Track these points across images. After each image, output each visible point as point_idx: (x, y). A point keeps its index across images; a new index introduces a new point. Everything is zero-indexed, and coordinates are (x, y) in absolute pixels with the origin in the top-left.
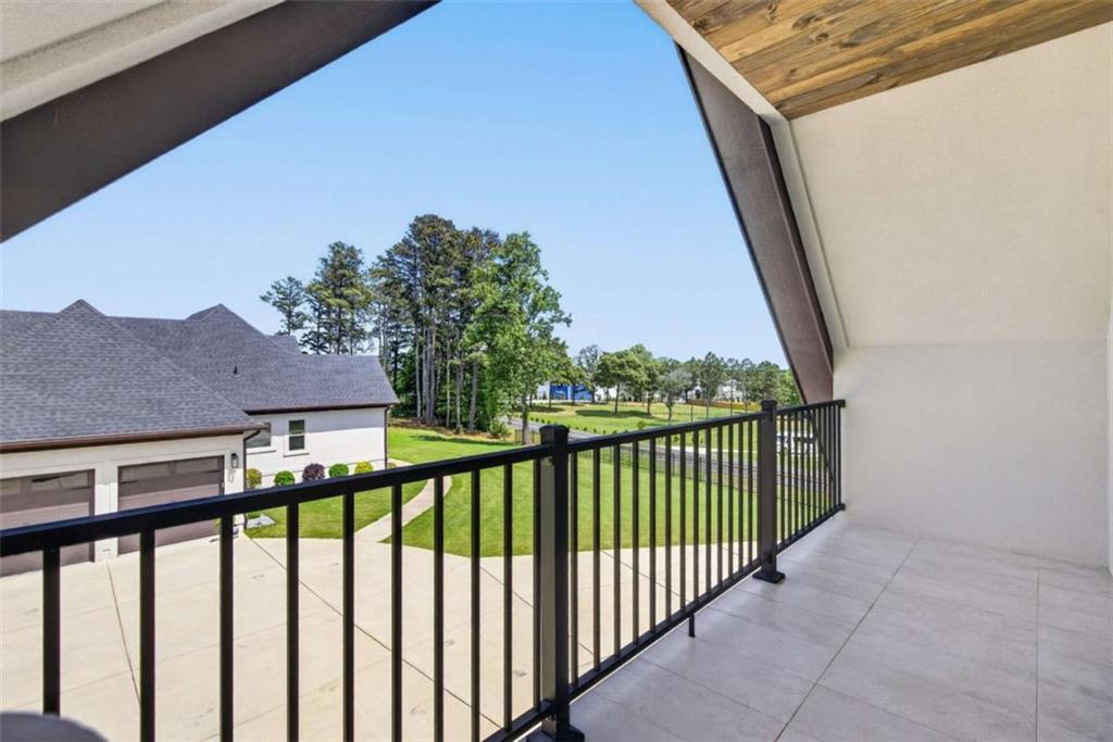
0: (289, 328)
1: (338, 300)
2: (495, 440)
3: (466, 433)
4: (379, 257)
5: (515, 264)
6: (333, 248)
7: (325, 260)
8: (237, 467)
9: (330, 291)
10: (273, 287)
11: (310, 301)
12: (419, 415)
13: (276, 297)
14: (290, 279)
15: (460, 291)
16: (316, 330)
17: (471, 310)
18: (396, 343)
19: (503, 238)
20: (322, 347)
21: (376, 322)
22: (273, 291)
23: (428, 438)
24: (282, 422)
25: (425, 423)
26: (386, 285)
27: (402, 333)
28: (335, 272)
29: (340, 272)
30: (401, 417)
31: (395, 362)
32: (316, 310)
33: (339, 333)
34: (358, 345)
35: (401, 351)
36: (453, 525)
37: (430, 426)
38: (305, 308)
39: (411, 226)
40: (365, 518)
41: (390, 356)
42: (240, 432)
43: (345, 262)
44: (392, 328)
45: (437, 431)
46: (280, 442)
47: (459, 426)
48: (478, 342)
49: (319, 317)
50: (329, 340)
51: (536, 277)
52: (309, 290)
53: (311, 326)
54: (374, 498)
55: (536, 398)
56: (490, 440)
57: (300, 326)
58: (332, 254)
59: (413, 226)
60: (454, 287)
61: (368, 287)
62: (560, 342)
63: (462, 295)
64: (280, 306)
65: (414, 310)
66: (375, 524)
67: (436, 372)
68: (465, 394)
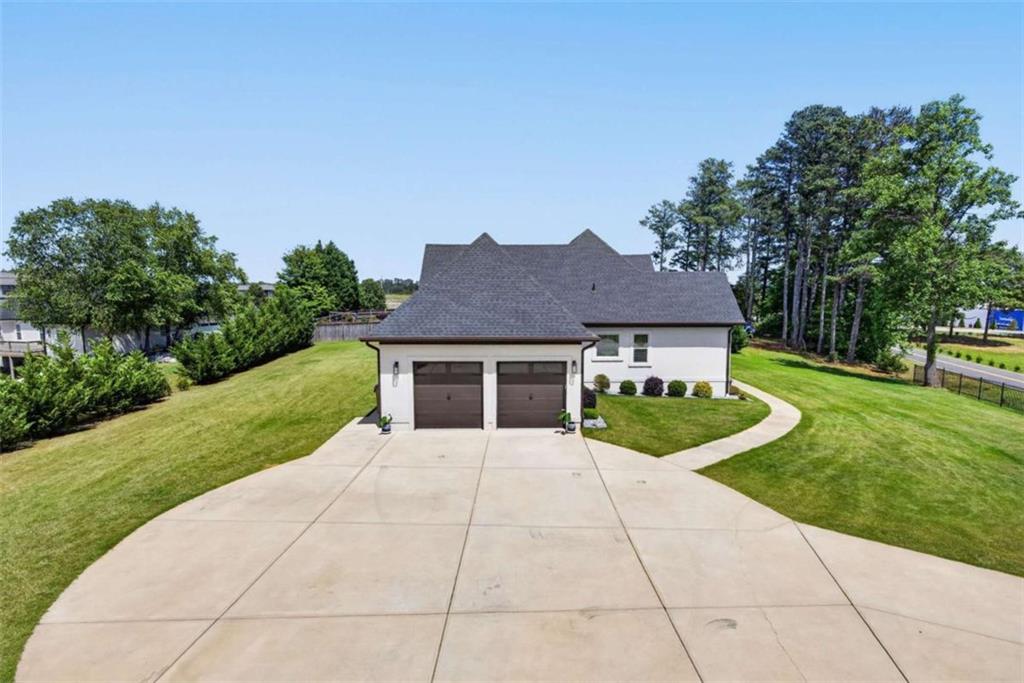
0: (662, 248)
1: (706, 218)
2: (883, 375)
3: (842, 362)
4: (749, 167)
5: (933, 144)
6: (703, 166)
7: (694, 180)
8: (576, 373)
9: (698, 209)
10: (650, 211)
11: (681, 221)
12: (785, 336)
13: (653, 221)
14: (665, 203)
15: (845, 192)
16: (686, 249)
17: (858, 214)
18: (768, 259)
19: (916, 113)
20: (691, 265)
21: (746, 237)
22: (650, 215)
23: (790, 364)
24: (627, 336)
25: (790, 346)
26: (756, 196)
27: (774, 247)
28: (704, 190)
29: (709, 189)
30: (766, 338)
31: (765, 280)
32: (687, 229)
33: (705, 251)
34: (726, 262)
35: (772, 267)
36: (784, 474)
37: (794, 349)
38: (677, 228)
39: (787, 124)
40: (688, 441)
41: (759, 272)
42: (578, 342)
43: (714, 178)
44: (762, 242)
45: (804, 356)
46: (626, 353)
47: (833, 352)
48: (864, 252)
49: (689, 236)
50: (696, 259)
51: (969, 158)
52: (681, 211)
53: (682, 245)
54: (703, 421)
55: (962, 325)
56: (877, 375)
57: (672, 246)
58: (701, 172)
59: (790, 125)
60: (838, 188)
61: (738, 201)
62: (1008, 247)
63: (849, 196)
64: (656, 228)
65: (787, 220)
66: (695, 449)
67: (809, 290)
68: (845, 316)
